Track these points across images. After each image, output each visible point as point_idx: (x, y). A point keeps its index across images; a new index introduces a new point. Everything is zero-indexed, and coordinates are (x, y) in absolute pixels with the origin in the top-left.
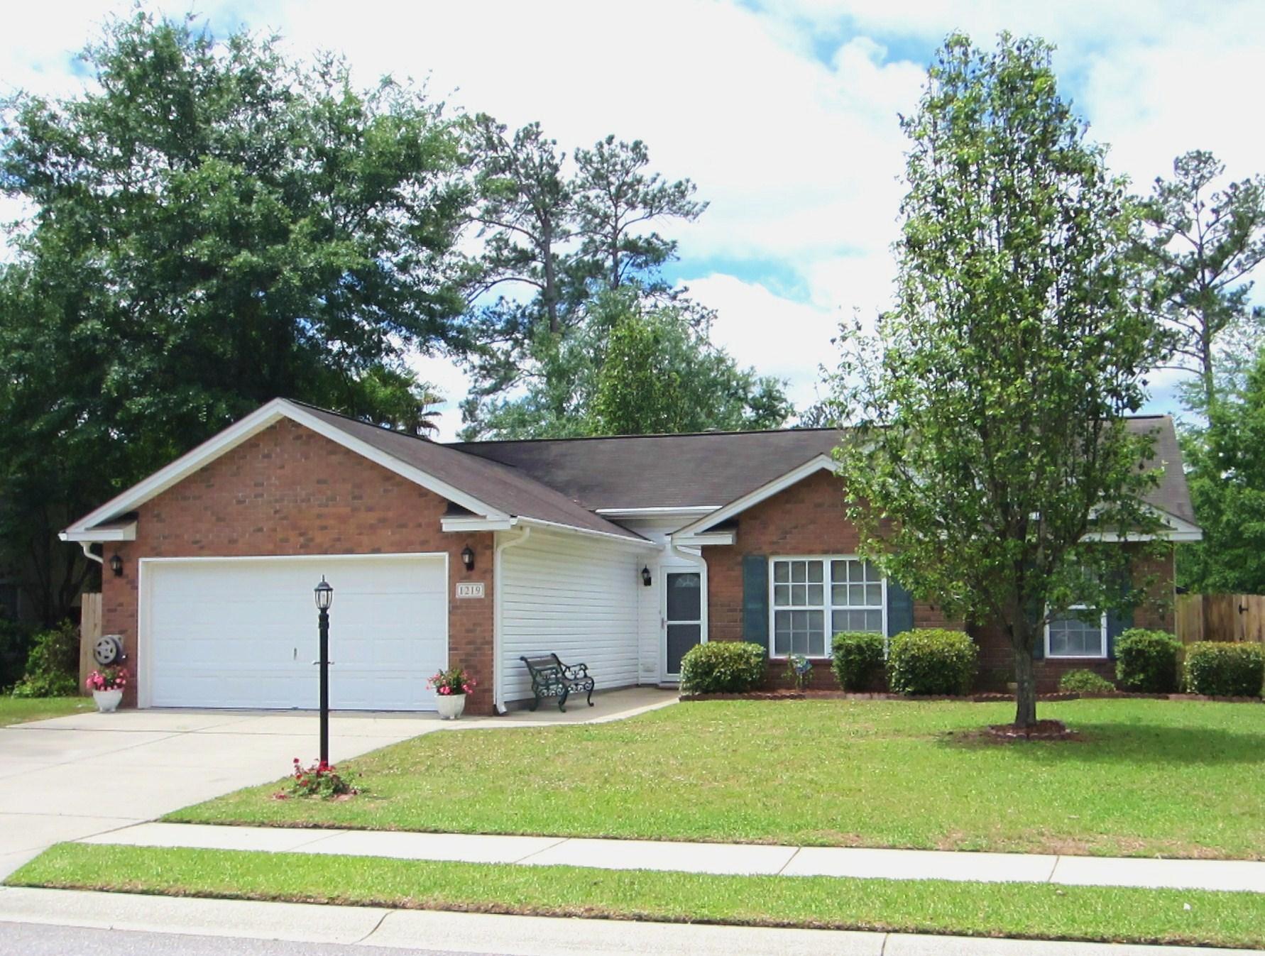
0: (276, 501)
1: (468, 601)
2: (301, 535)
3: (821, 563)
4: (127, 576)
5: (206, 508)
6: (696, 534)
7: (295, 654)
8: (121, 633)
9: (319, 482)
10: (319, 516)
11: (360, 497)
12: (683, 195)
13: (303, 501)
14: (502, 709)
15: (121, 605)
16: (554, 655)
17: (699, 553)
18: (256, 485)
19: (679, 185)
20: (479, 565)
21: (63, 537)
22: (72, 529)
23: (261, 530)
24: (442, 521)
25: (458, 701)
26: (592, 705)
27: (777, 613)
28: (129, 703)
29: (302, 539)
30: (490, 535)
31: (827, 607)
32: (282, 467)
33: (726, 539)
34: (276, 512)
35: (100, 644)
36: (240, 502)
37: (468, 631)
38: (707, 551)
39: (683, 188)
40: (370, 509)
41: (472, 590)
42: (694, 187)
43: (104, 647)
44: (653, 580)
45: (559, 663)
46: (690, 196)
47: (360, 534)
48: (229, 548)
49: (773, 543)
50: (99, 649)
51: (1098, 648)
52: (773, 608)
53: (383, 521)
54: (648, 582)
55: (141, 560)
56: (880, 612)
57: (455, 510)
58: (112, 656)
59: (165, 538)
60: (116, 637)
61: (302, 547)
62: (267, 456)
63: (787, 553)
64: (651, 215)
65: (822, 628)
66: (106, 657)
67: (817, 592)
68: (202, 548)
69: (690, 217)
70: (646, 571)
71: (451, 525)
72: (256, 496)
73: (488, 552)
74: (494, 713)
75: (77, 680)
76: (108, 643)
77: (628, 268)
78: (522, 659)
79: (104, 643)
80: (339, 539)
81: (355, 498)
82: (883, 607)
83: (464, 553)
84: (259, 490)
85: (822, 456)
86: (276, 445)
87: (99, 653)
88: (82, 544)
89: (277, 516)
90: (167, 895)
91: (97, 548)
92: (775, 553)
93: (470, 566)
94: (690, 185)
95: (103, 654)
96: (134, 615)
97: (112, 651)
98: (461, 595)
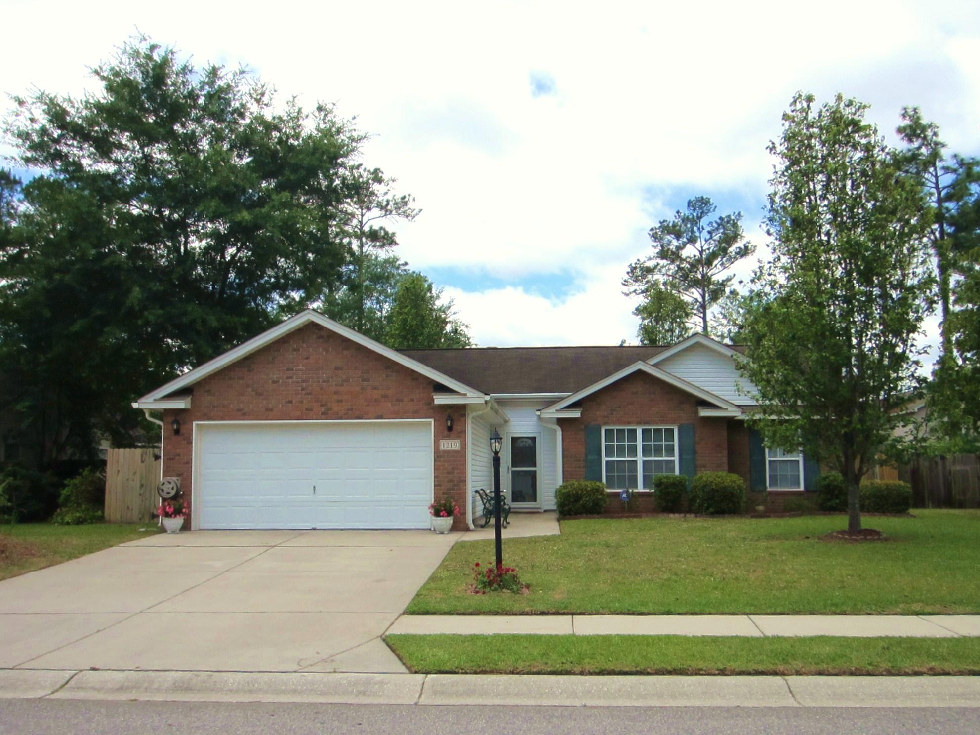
0: (303, 381)
1: (448, 452)
2: (322, 406)
3: (635, 430)
4: (183, 435)
5: (248, 386)
6: (557, 411)
7: (314, 490)
8: (179, 475)
9: (336, 369)
10: (336, 393)
11: (368, 380)
12: (406, 203)
13: (324, 382)
14: (472, 526)
15: (179, 455)
16: (482, 490)
17: (555, 421)
18: (288, 370)
19: (404, 198)
20: (457, 427)
21: (135, 405)
22: (143, 400)
23: (291, 402)
24: (434, 397)
25: (449, 521)
26: (508, 523)
27: (607, 462)
28: (186, 527)
29: (323, 409)
30: (463, 407)
31: (640, 458)
32: (308, 358)
33: (576, 414)
34: (303, 390)
36: (274, 382)
37: (448, 473)
38: (561, 422)
39: (406, 199)
40: (375, 388)
41: (451, 445)
42: (414, 200)
43: (167, 485)
44: (501, 439)
46: (411, 205)
47: (368, 405)
48: (268, 413)
49: (604, 417)
50: (162, 487)
51: (798, 485)
52: (604, 459)
53: (385, 396)
55: (194, 423)
56: (673, 462)
57: (441, 389)
58: (173, 493)
59: (214, 407)
60: (175, 478)
61: (323, 414)
62: (297, 350)
63: (614, 423)
64: (386, 215)
65: (636, 471)
66: (168, 493)
67: (633, 451)
68: (244, 414)
69: (410, 218)
70: (497, 432)
71: (440, 400)
72: (287, 378)
73: (463, 419)
74: (468, 530)
75: (103, 512)
76: (170, 483)
77: (371, 248)
78: (477, 492)
79: (166, 483)
80: (352, 409)
81: (363, 380)
82: (676, 458)
83: (447, 420)
84: (290, 374)
85: (640, 362)
86: (303, 342)
87: (163, 490)
88: (145, 411)
89: (304, 392)
91: (155, 414)
92: (606, 424)
93: (450, 429)
94: (411, 198)
95: (166, 490)
96: (189, 463)
97: (173, 489)
98: (442, 448)
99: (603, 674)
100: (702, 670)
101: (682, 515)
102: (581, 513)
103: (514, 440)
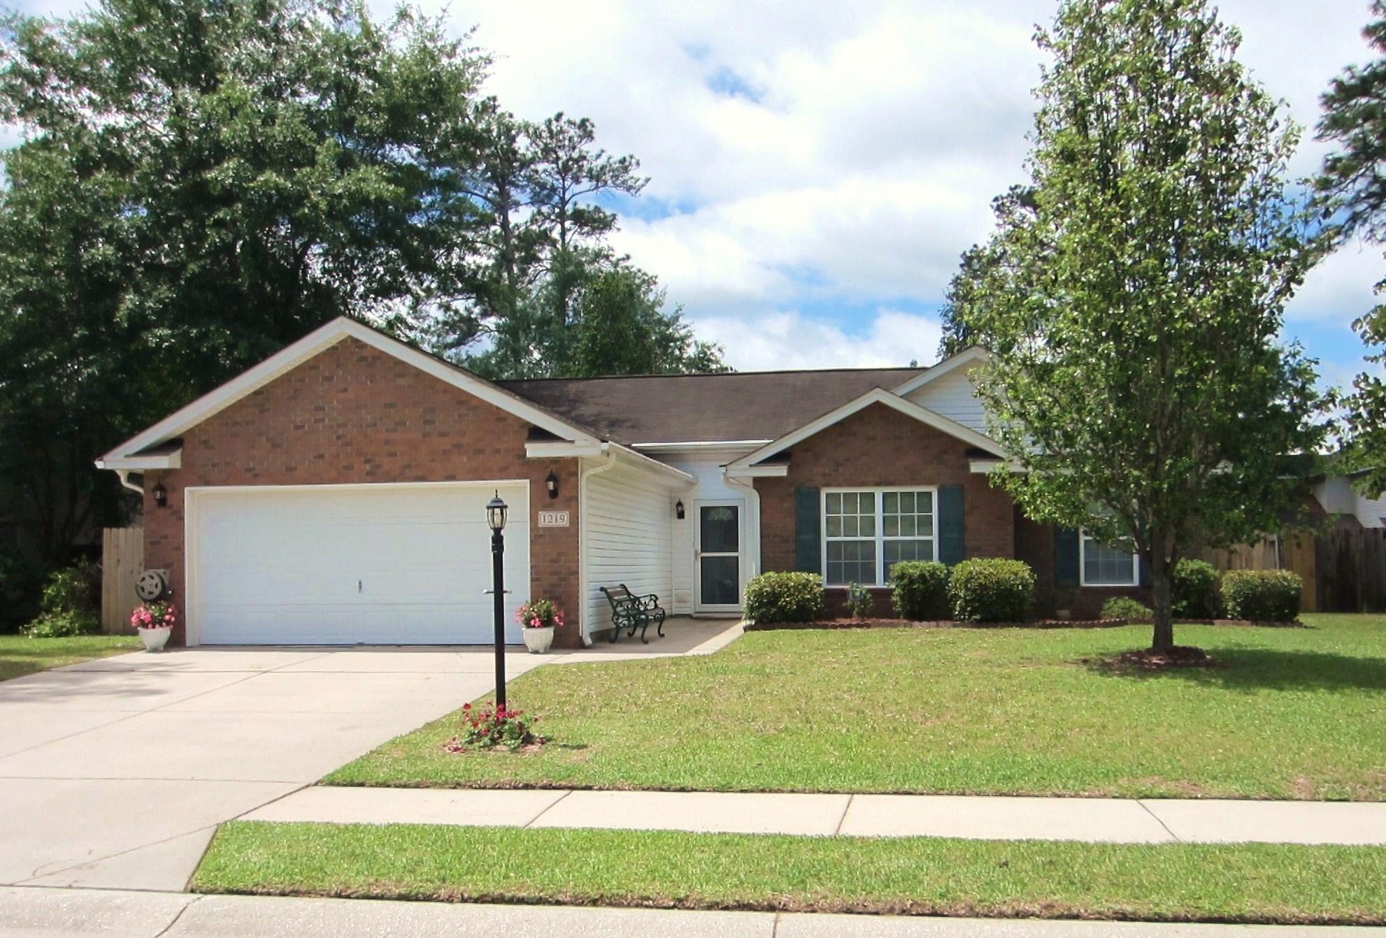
0: (340, 426)
1: (550, 530)
2: (367, 461)
3: (873, 495)
4: (171, 507)
5: (260, 434)
6: (751, 466)
7: (360, 587)
8: (166, 566)
9: (386, 406)
10: (387, 442)
11: (431, 422)
12: (626, 170)
13: (368, 426)
14: (588, 641)
15: (166, 537)
16: (623, 586)
17: (750, 482)
18: (317, 409)
19: (623, 161)
20: (563, 493)
21: (99, 465)
22: (108, 457)
23: (321, 456)
24: (526, 446)
25: (547, 634)
26: (662, 636)
27: (828, 543)
28: (176, 642)
29: (368, 467)
30: (575, 460)
31: (879, 538)
32: (345, 390)
33: (781, 471)
34: (339, 438)
35: (143, 579)
36: (297, 427)
37: (552, 561)
38: (759, 483)
39: (627, 164)
40: (443, 435)
41: (555, 519)
42: (638, 164)
43: (148, 581)
44: (686, 514)
45: (629, 594)
46: (634, 172)
47: (433, 460)
48: (288, 476)
49: (825, 475)
50: (141, 584)
51: (1131, 578)
52: (825, 539)
53: (458, 446)
54: (681, 515)
55: (187, 489)
56: (931, 542)
57: (539, 434)
58: (157, 592)
59: (213, 465)
60: (161, 571)
61: (368, 473)
62: (329, 379)
63: (839, 485)
64: (597, 187)
65: (874, 557)
66: (151, 593)
67: (869, 527)
68: (256, 476)
69: (633, 191)
70: (680, 504)
71: (535, 450)
72: (316, 421)
73: (572, 479)
74: (580, 646)
75: (99, 616)
76: (152, 578)
77: (576, 236)
78: (602, 589)
79: (148, 578)
80: (409, 466)
81: (426, 422)
82: (935, 538)
83: (549, 479)
84: (320, 415)
85: (878, 390)
86: (338, 366)
87: (143, 589)
88: (119, 473)
89: (340, 442)
90: (438, 900)
91: (134, 477)
92: (828, 485)
93: (554, 494)
94: (633, 161)
95: (147, 590)
96: (180, 548)
97: (156, 586)
98: (541, 524)
99: (484, 902)
100: (648, 899)
101: (933, 623)
102: (779, 621)
103: (705, 511)
